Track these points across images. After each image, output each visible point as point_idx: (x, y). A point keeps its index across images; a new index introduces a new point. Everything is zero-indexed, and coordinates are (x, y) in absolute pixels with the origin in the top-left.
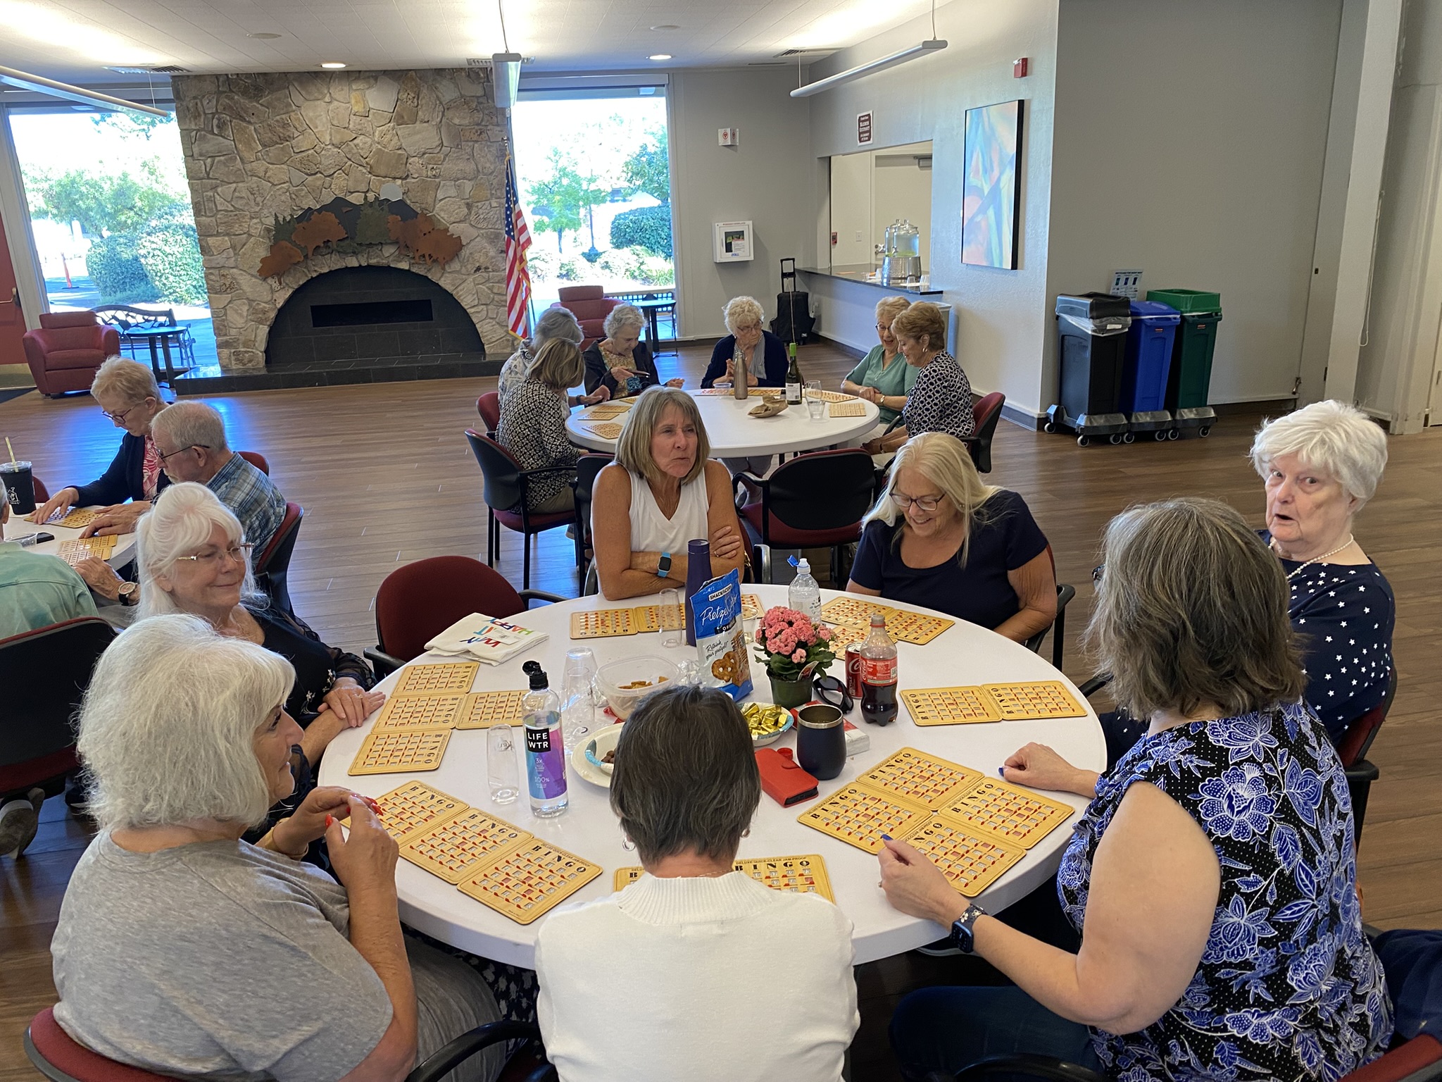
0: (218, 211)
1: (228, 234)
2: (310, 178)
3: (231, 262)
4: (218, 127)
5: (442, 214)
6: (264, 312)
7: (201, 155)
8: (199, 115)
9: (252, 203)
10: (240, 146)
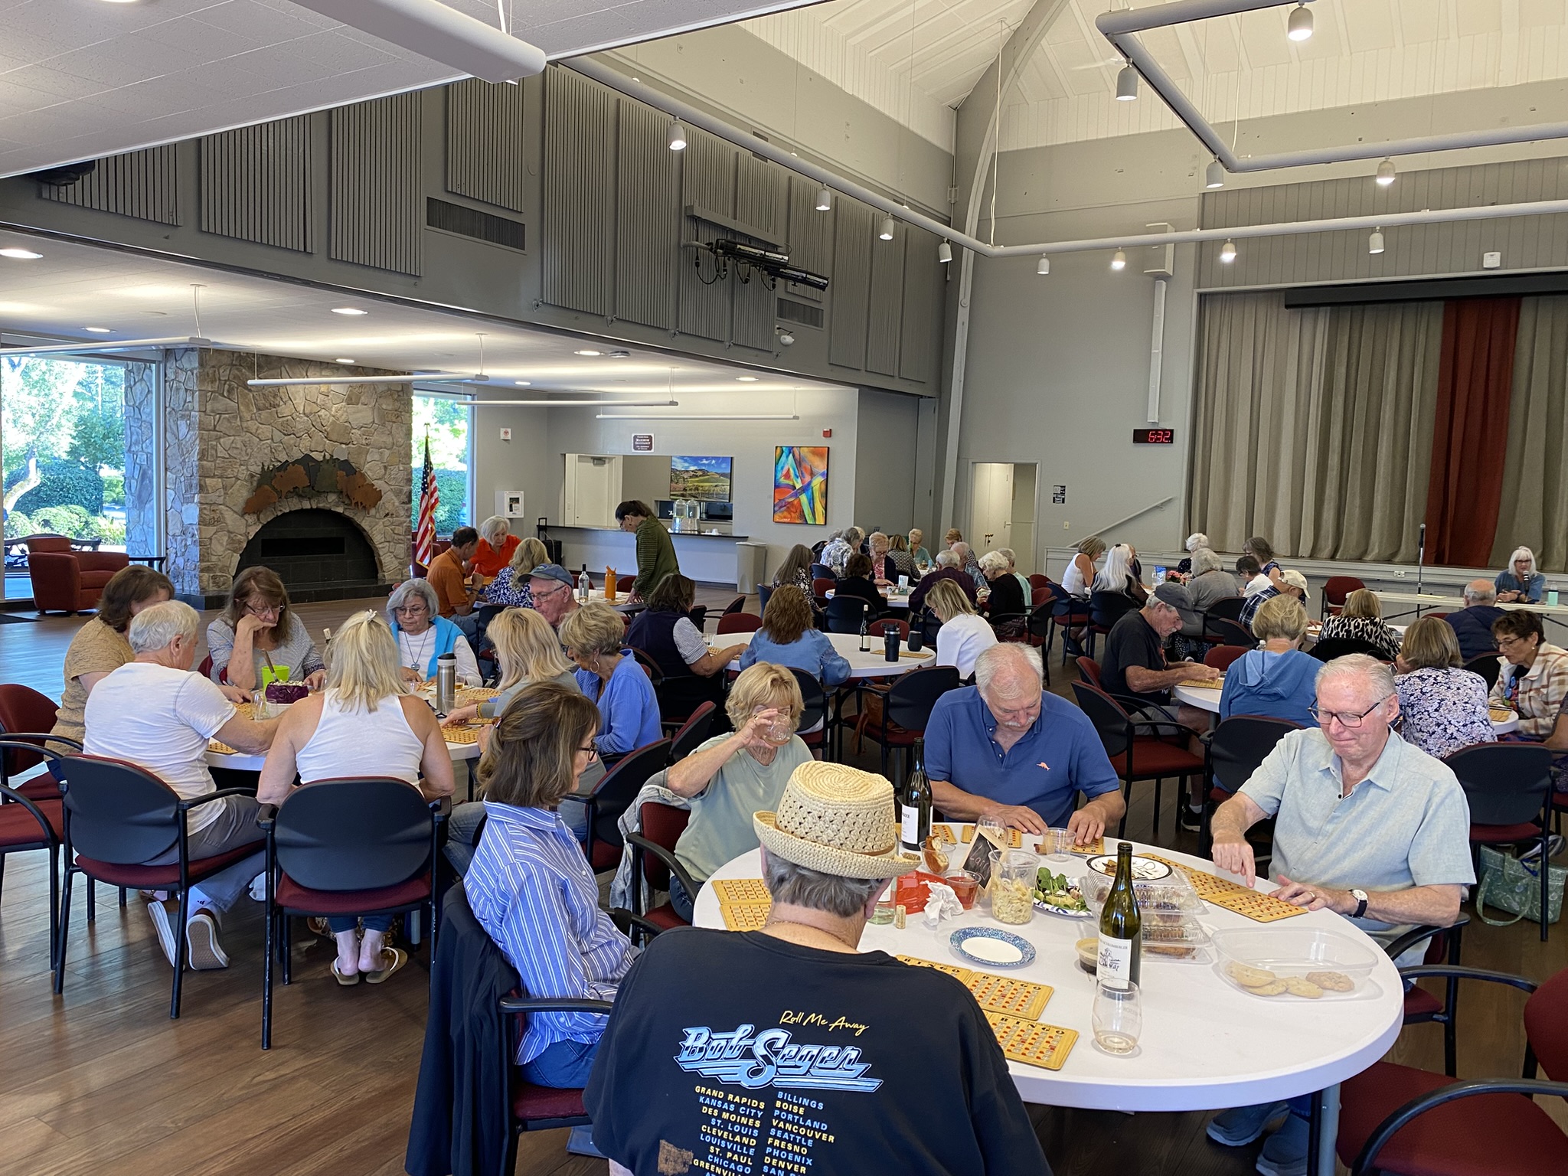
0: (217, 457)
1: (221, 477)
2: (286, 437)
3: (220, 501)
4: (228, 391)
5: (369, 473)
6: (240, 542)
7: (213, 411)
8: (216, 381)
9: (243, 453)
10: (242, 408)
